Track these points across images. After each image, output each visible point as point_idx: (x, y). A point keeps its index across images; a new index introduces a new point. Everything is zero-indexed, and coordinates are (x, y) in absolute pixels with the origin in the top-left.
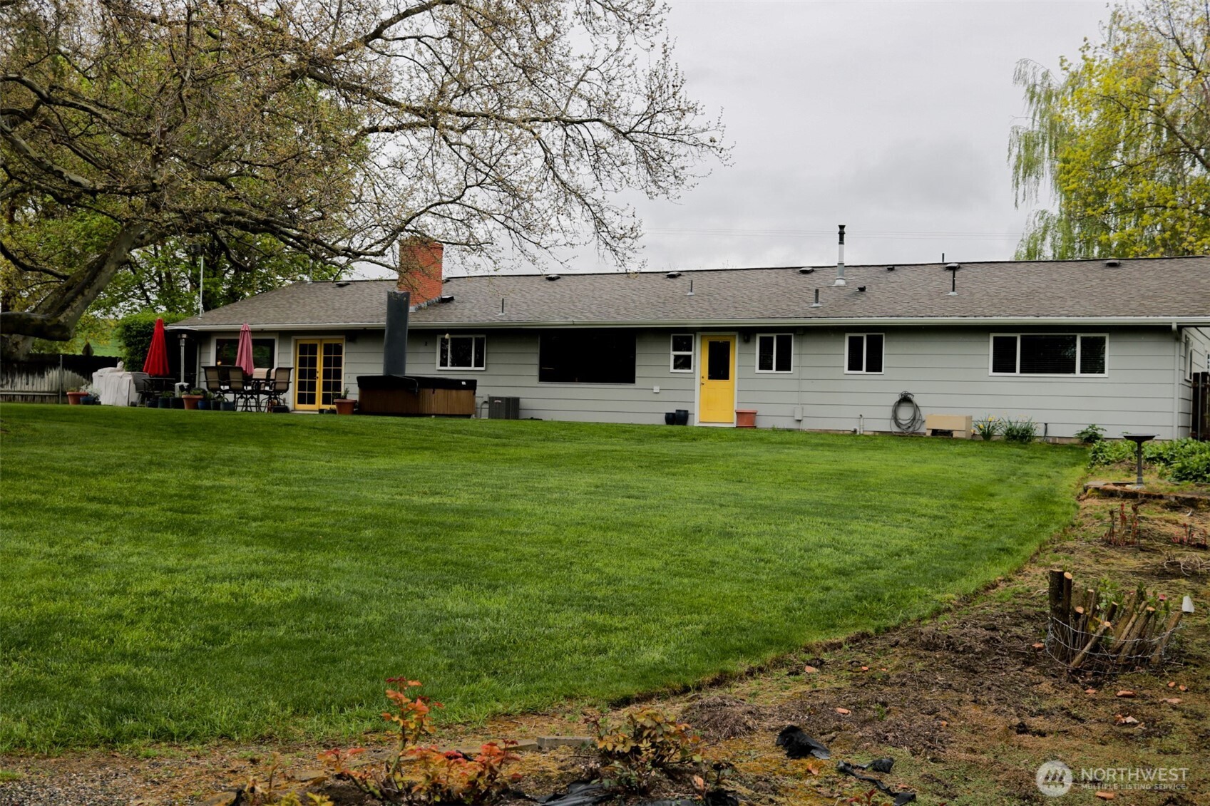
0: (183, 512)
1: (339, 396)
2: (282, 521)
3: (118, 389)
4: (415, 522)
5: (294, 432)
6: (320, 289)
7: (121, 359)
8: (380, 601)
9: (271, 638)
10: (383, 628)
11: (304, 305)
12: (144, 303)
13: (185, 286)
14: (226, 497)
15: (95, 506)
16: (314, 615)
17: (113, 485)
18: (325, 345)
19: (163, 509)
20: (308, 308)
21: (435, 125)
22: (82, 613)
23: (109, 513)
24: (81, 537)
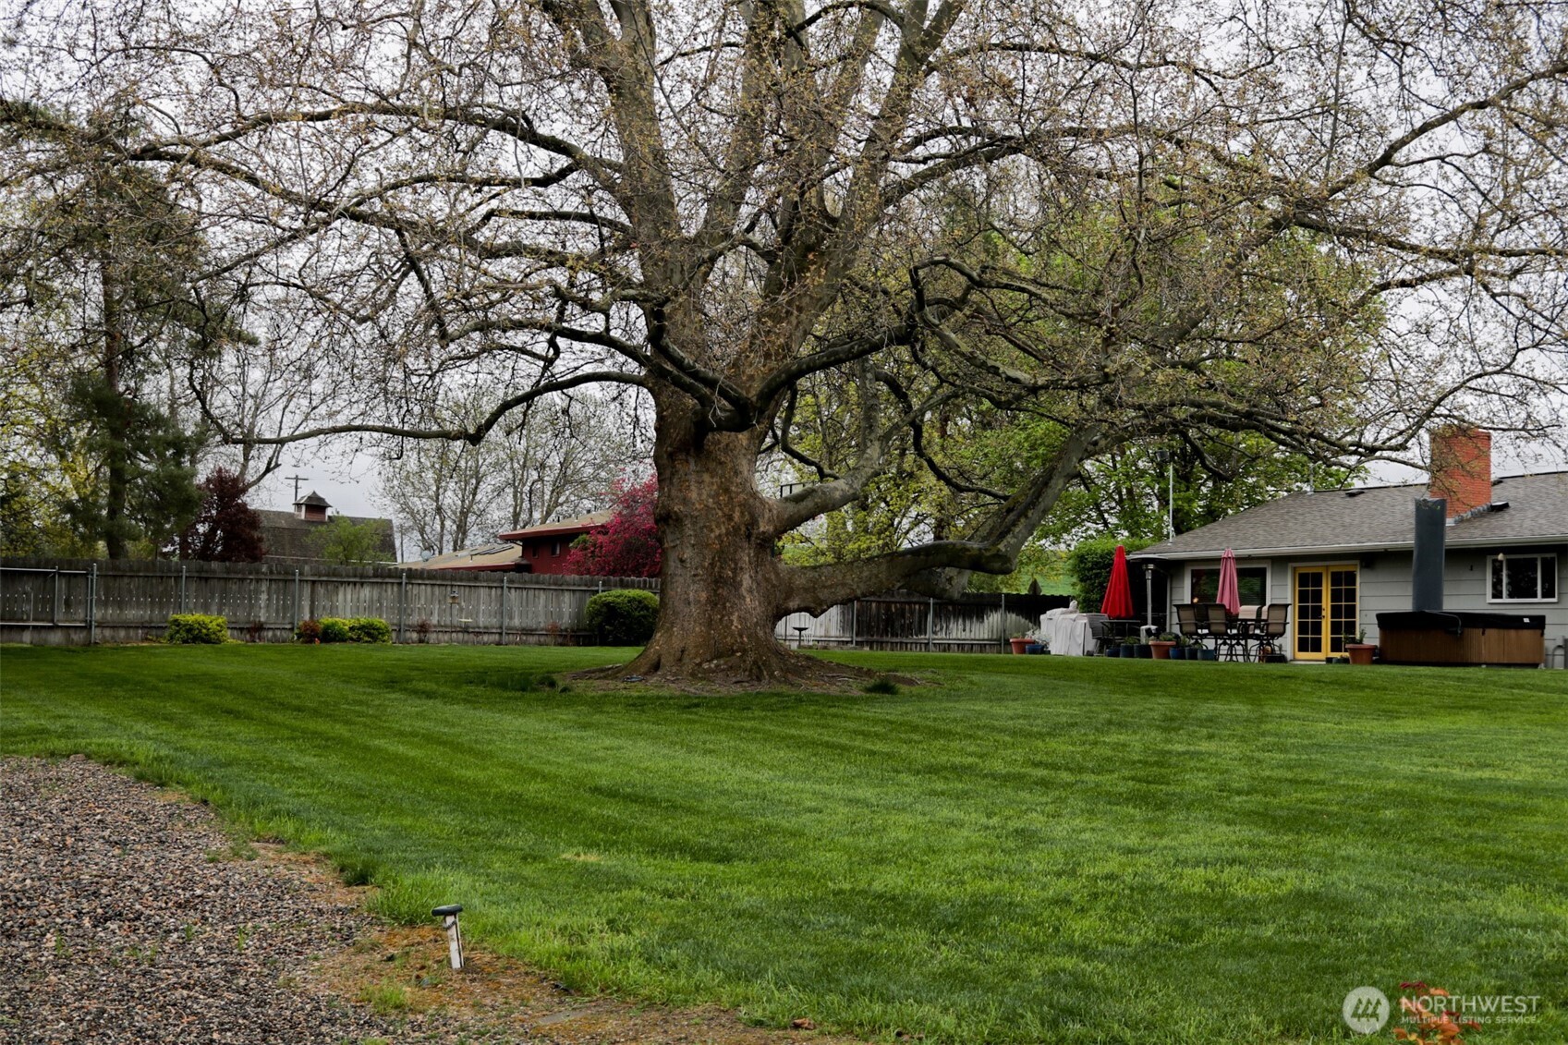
0: (1149, 782)
1: (1353, 641)
2: (1275, 796)
3: (1071, 636)
4: (1455, 802)
5: (1293, 686)
6: (1324, 501)
7: (1074, 598)
8: (1404, 900)
9: (1256, 938)
10: (1406, 934)
11: (1304, 523)
12: (1101, 527)
13: (1151, 504)
14: (1202, 765)
15: (1041, 773)
16: (1313, 914)
17: (1064, 748)
18: (1333, 574)
19: (1124, 778)
20: (1309, 526)
21: (1469, 272)
22: (1023, 895)
23: (1058, 780)
24: (1024, 807)
